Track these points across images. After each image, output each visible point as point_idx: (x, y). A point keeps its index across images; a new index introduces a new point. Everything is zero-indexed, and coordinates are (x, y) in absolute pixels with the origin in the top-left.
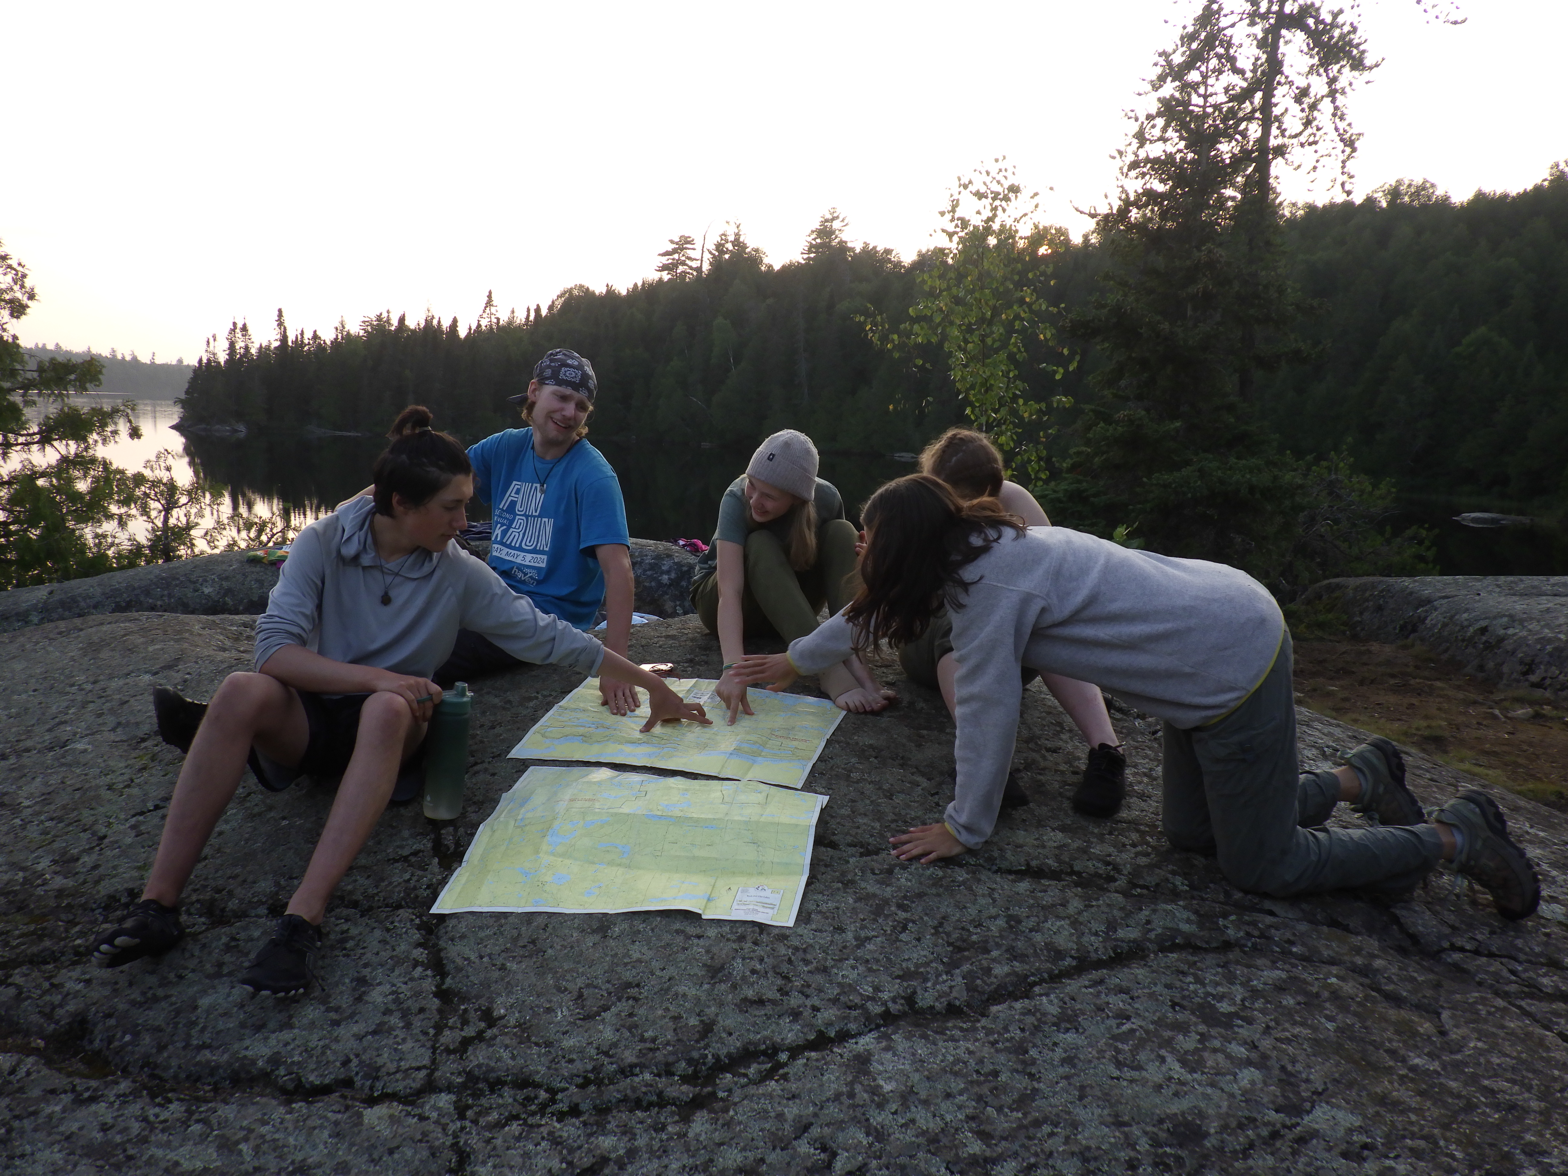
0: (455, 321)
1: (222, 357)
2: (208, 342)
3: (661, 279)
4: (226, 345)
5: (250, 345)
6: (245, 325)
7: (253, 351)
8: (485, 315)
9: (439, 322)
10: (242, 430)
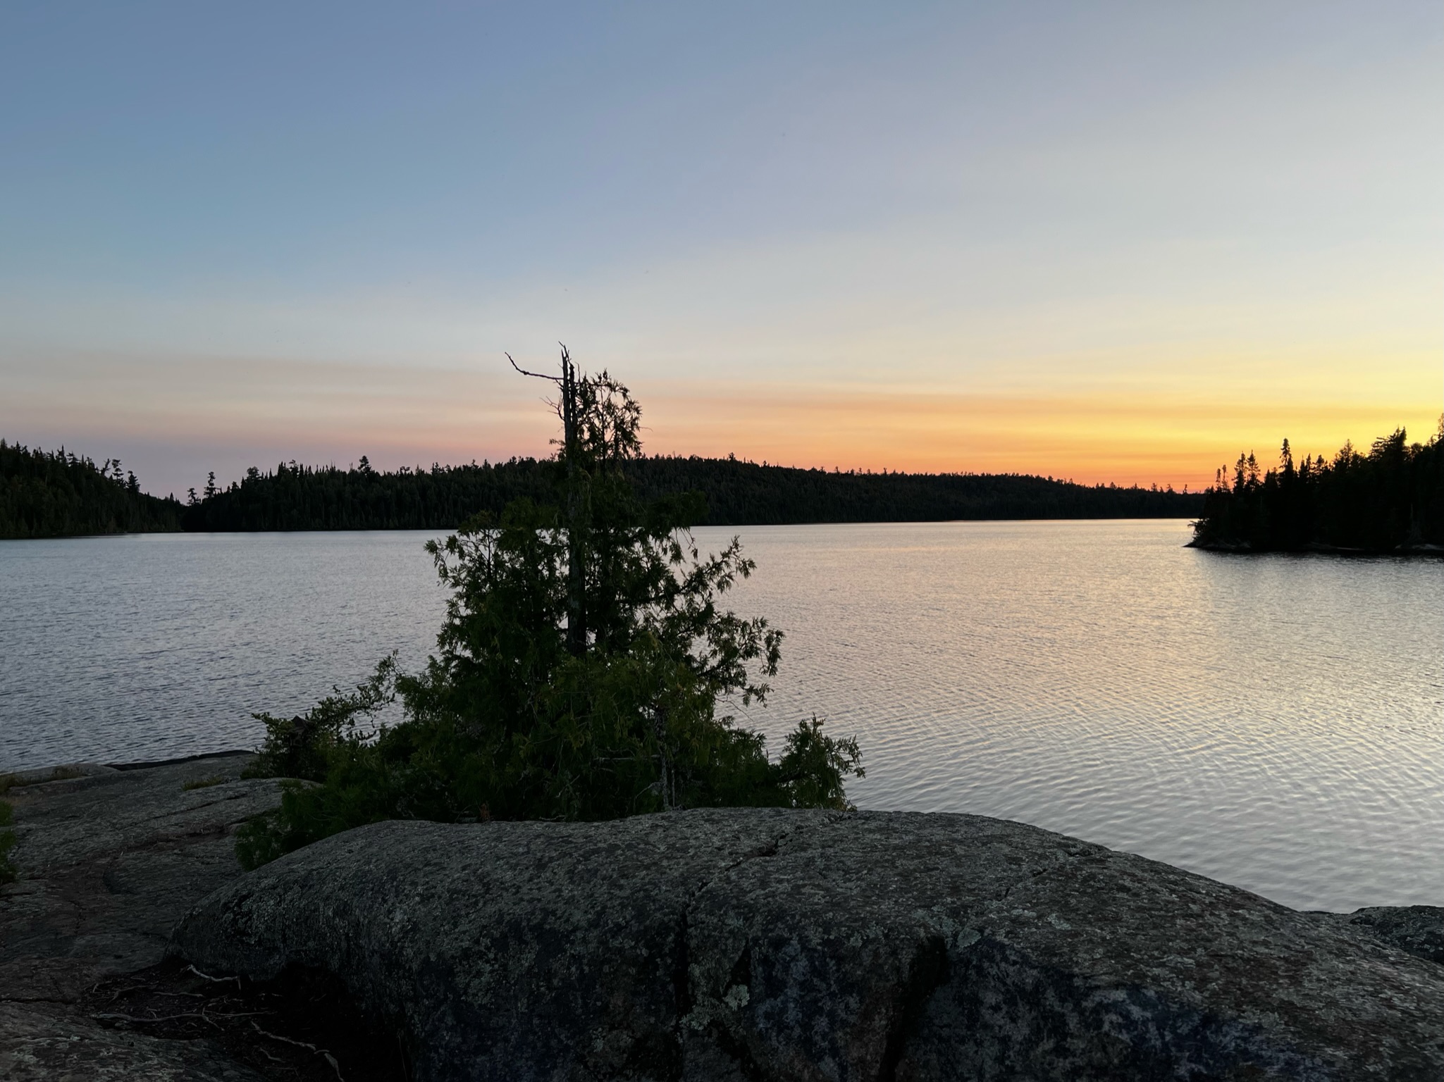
1: (1232, 486)
2: (1219, 473)
4: (1235, 475)
5: (1257, 473)
6: (1252, 456)
7: (1261, 479)
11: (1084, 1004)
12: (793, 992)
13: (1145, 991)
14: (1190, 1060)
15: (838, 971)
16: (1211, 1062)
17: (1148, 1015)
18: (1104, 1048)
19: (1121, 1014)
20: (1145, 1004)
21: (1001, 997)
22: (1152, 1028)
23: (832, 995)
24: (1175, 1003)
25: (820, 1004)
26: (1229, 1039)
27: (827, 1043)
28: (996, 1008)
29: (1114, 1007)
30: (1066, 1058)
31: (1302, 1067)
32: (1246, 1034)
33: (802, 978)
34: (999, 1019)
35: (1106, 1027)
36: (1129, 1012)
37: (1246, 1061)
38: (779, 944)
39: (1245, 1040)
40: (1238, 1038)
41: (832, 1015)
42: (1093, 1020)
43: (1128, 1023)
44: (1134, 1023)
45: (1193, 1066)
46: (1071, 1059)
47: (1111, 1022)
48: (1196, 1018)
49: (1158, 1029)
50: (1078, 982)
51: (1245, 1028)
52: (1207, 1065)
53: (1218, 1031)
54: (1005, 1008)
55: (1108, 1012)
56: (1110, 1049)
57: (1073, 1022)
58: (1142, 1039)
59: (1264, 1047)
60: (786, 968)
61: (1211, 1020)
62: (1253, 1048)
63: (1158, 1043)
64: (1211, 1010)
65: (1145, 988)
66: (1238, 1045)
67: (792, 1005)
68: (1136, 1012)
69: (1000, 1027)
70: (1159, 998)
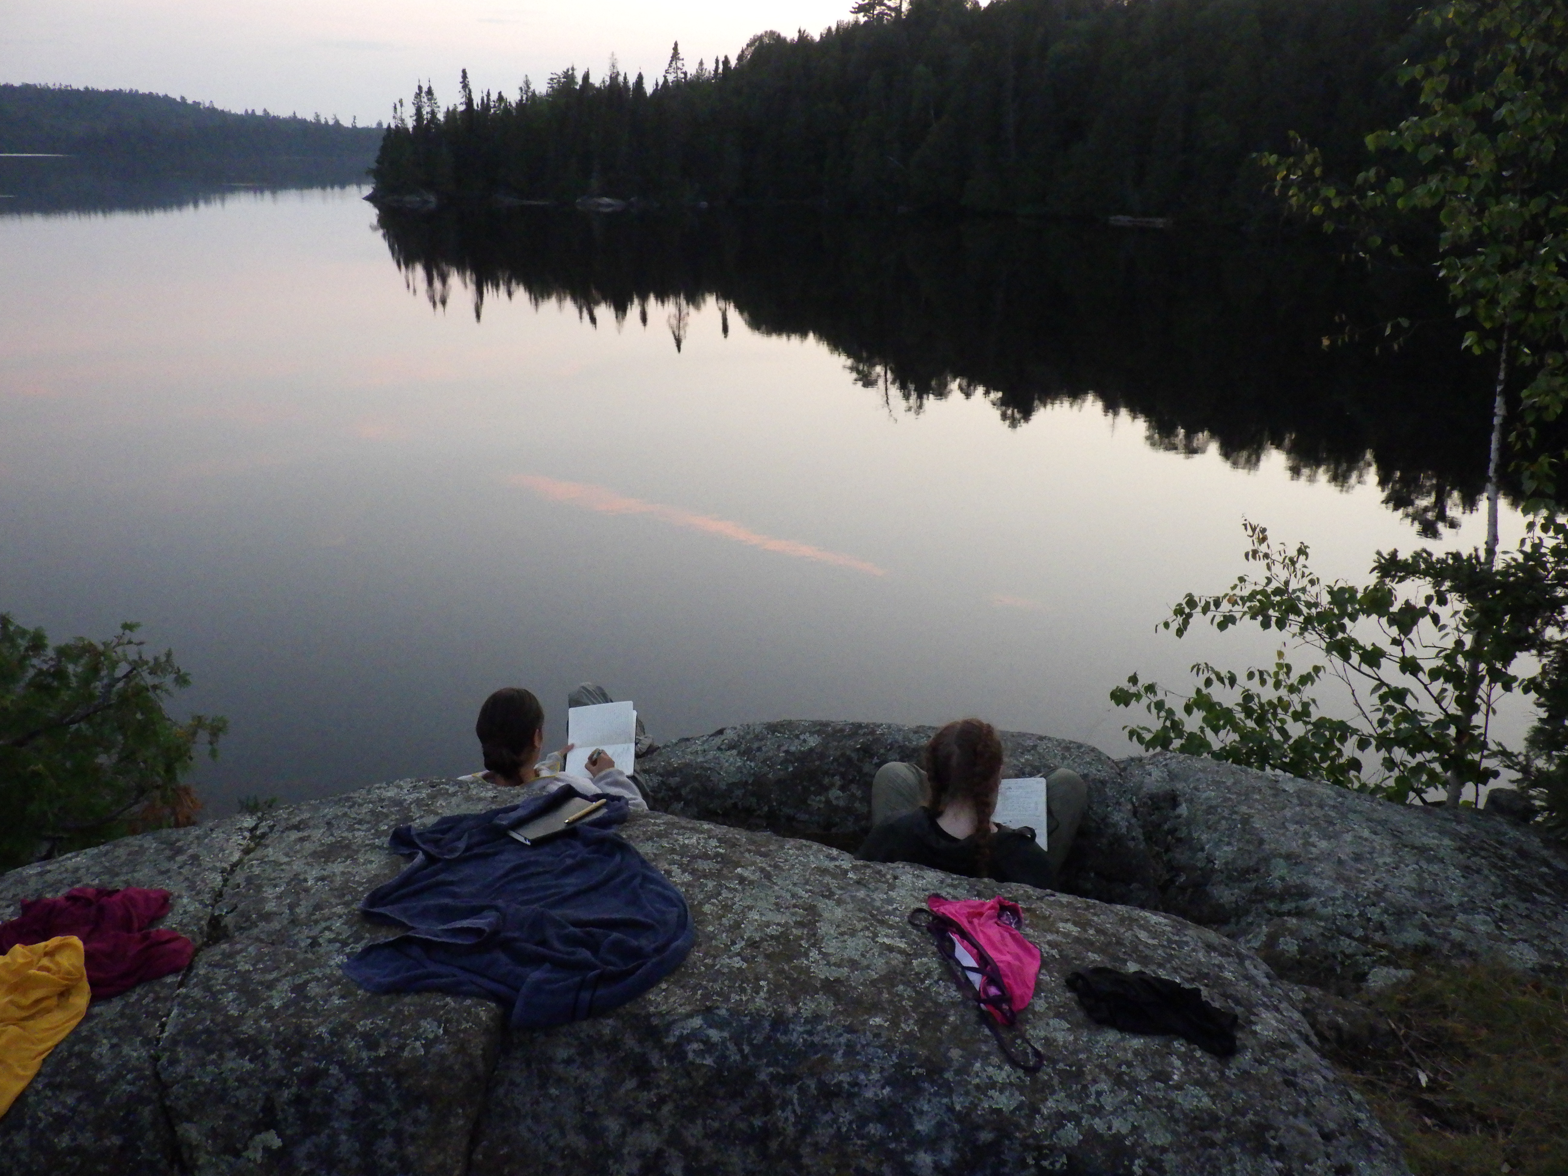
0: (640, 77)
1: (410, 124)
2: (395, 108)
3: (856, 23)
4: (413, 111)
5: (436, 110)
6: (430, 89)
7: (441, 116)
8: (671, 70)
9: (625, 78)
10: (432, 200)
11: (666, 1041)
12: (341, 1124)
13: (717, 1011)
14: (768, 1065)
15: (398, 1088)
16: (787, 1062)
17: (726, 1034)
18: (689, 1075)
19: (702, 1041)
20: (720, 1025)
21: (572, 1051)
22: (731, 1045)
23: (396, 1115)
24: (746, 1016)
25: (380, 1127)
26: (797, 1035)
27: (395, 1163)
28: (569, 1062)
29: (694, 1036)
30: (649, 1090)
31: (859, 1046)
32: (809, 1027)
33: (352, 1108)
34: (574, 1071)
35: (691, 1056)
36: (708, 1036)
37: (816, 1053)
38: (312, 1078)
39: (810, 1033)
40: (802, 1033)
41: (398, 1136)
42: (677, 1053)
43: (709, 1046)
44: (714, 1045)
45: (771, 1069)
46: (655, 1091)
47: (694, 1051)
48: (766, 1024)
49: (736, 1044)
50: (655, 1021)
51: (807, 1021)
52: (784, 1067)
53: (786, 1032)
54: (579, 1060)
55: (689, 1042)
56: (694, 1074)
57: (655, 1058)
58: (724, 1057)
59: (827, 1036)
60: (328, 1100)
61: (780, 1022)
62: (816, 1039)
63: (738, 1057)
64: (775, 1011)
65: (718, 1008)
66: (805, 1040)
67: (343, 1137)
68: (714, 1035)
69: (576, 1078)
70: (731, 1015)
